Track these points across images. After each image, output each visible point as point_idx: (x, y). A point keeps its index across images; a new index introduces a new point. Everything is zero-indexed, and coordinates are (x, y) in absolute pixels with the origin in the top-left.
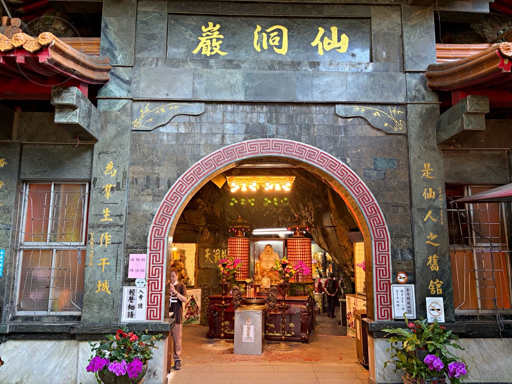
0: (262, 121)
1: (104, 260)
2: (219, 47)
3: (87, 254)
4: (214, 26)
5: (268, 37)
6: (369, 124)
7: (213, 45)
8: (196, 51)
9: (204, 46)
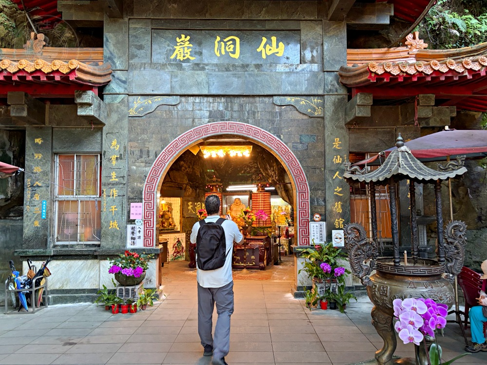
0: (221, 108)
1: (113, 207)
2: (189, 53)
3: (102, 203)
4: (186, 37)
5: (226, 45)
6: (297, 110)
7: (185, 52)
8: (172, 57)
9: (178, 53)
